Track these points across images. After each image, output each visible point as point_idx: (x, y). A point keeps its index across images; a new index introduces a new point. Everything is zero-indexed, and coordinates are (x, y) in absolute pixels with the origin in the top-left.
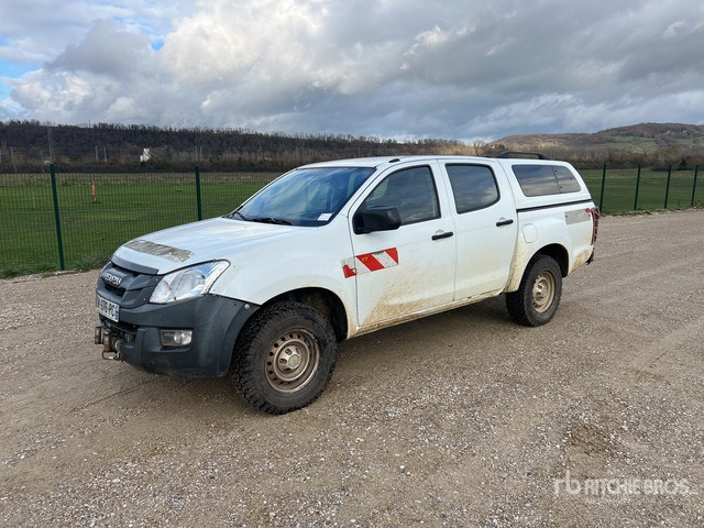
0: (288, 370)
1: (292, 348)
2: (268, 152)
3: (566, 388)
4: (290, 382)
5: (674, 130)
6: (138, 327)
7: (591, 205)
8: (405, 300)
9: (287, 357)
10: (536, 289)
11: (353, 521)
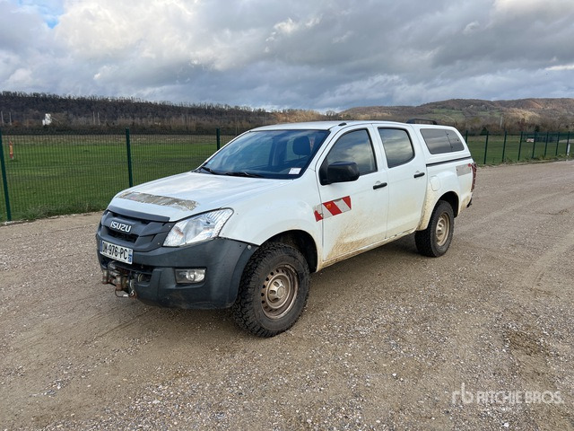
0: (276, 299)
1: (278, 281)
2: (157, 118)
3: (486, 304)
4: (276, 310)
5: (475, 104)
6: (153, 267)
7: (471, 161)
8: (354, 238)
9: (275, 288)
10: (438, 228)
11: (379, 422)
